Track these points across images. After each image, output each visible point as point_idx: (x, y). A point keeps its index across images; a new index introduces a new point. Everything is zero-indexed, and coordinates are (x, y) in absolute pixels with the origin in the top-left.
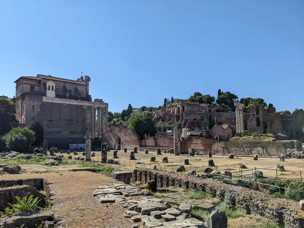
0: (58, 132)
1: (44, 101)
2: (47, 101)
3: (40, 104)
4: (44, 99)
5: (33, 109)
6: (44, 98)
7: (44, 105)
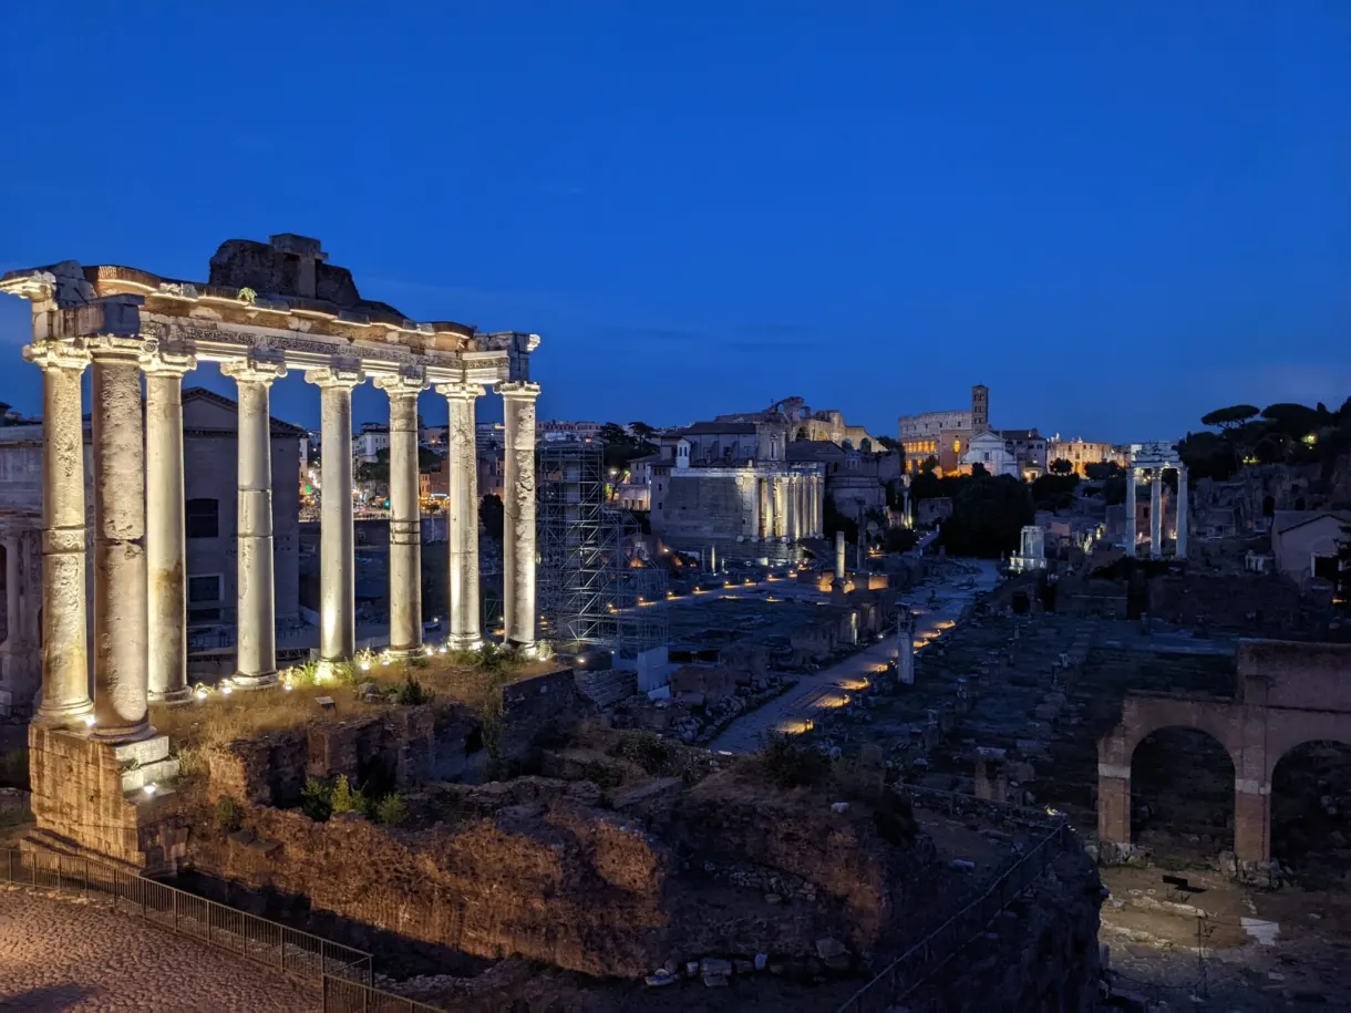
0: (695, 528)
1: (672, 475)
2: (676, 475)
3: (668, 480)
4: (673, 473)
5: (660, 489)
6: (672, 470)
7: (674, 482)
